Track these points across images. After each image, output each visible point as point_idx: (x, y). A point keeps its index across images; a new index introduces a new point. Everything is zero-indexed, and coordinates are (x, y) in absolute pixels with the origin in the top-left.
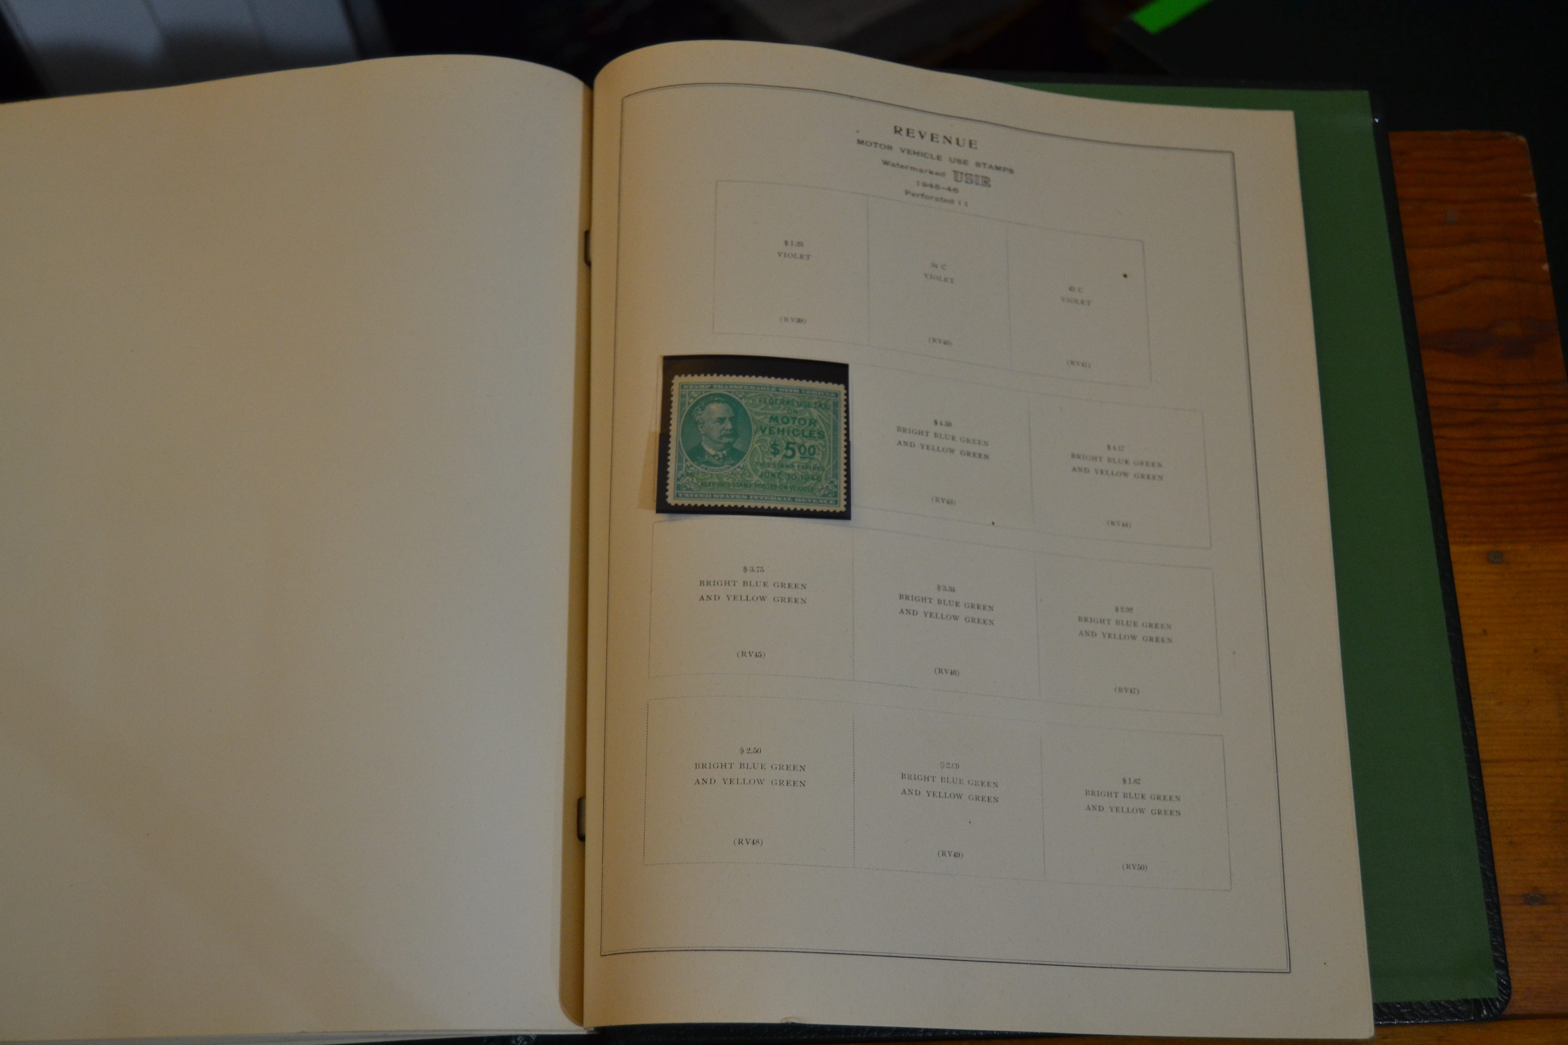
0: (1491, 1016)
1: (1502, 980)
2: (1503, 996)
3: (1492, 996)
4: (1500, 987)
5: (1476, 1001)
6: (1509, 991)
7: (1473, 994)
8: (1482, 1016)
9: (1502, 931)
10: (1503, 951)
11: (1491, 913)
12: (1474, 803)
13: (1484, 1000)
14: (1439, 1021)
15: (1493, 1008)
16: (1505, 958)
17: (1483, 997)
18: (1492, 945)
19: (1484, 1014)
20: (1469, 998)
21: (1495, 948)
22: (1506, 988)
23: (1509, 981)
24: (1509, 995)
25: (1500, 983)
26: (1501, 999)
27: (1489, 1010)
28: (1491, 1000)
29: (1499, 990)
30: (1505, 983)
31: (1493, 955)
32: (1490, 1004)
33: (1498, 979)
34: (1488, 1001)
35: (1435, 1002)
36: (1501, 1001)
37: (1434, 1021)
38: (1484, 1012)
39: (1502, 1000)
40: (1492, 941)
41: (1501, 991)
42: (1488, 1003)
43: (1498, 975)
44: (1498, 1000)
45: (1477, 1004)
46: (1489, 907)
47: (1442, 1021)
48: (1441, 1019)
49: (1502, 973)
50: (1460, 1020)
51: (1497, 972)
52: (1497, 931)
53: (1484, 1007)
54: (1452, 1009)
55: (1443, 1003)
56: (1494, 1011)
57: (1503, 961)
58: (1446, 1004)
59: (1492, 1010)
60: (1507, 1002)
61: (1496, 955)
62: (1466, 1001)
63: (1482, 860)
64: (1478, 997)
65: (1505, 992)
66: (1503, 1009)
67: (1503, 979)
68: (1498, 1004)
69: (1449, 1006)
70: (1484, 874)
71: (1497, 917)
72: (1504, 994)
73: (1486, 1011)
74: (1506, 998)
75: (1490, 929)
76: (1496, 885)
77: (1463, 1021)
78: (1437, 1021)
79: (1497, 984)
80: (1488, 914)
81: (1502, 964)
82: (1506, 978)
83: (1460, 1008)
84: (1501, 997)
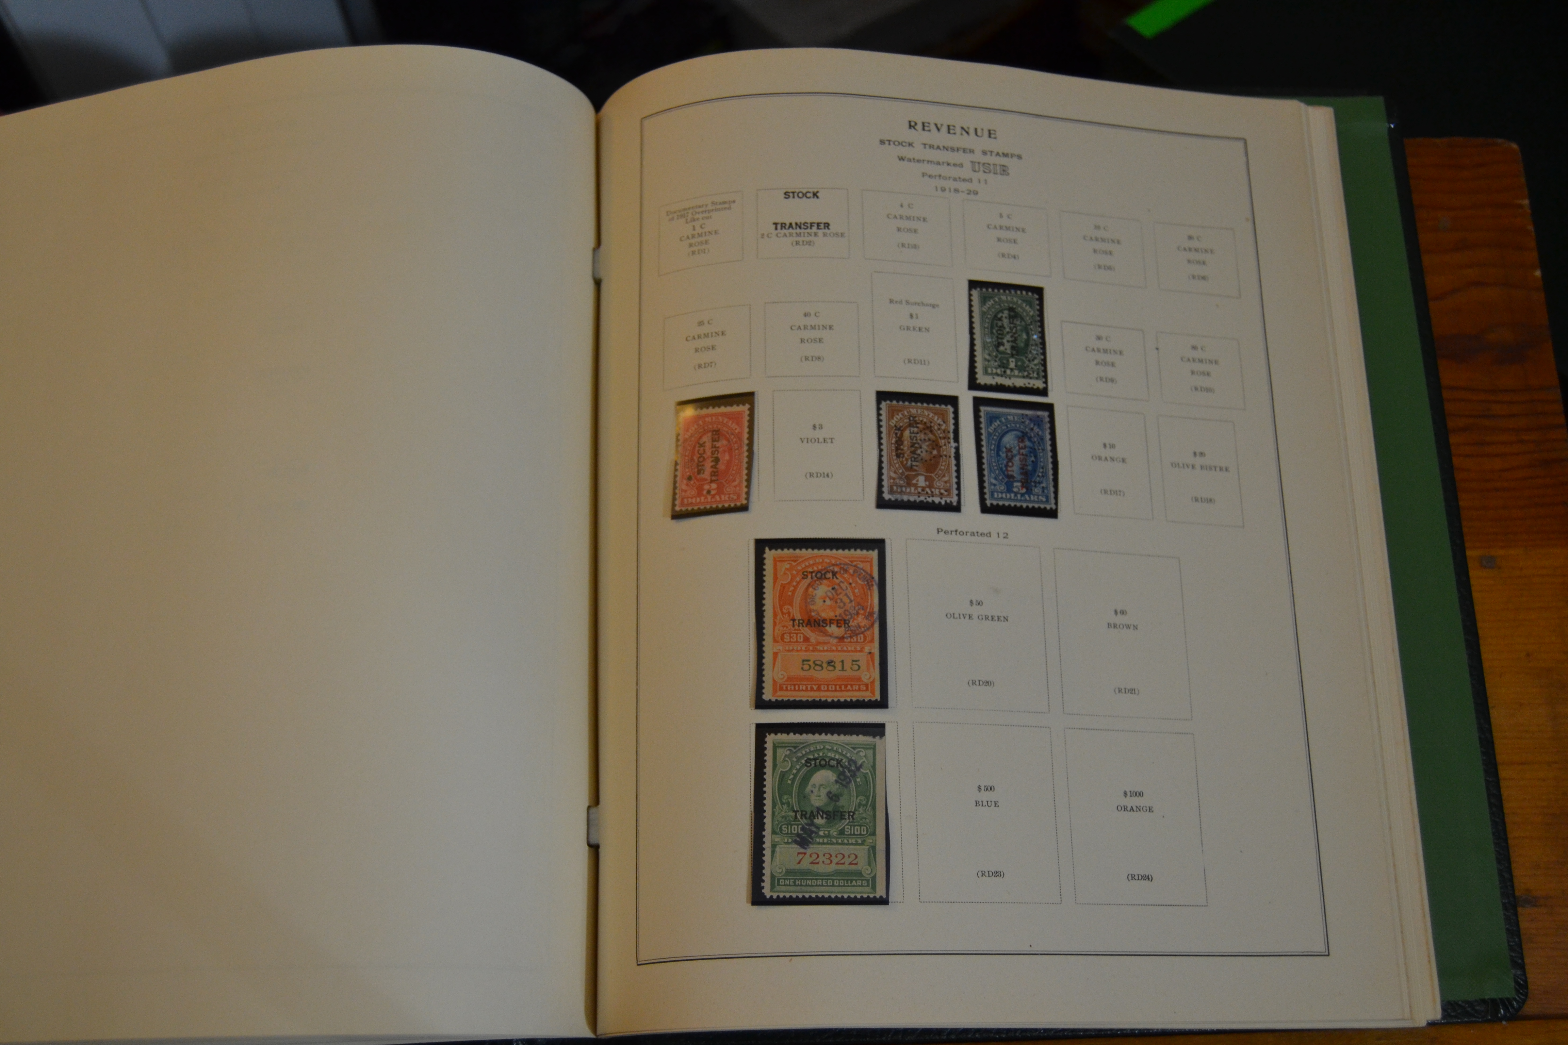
0: (1508, 1015)
1: (1519, 980)
2: (1520, 995)
3: (1509, 996)
4: (1517, 987)
5: (1493, 1001)
6: (1526, 991)
7: (1490, 993)
8: (1499, 1015)
9: (1519, 931)
10: (1520, 951)
11: (1507, 913)
12: (1491, 805)
13: (1501, 999)
14: (1456, 1020)
15: (1510, 1008)
16: (1522, 958)
17: (1500, 997)
18: (1509, 945)
19: (1501, 1014)
20: (1486, 997)
21: (1511, 949)
22: (1522, 986)
23: (1526, 981)
24: (1526, 995)
25: (1517, 983)
27: (1506, 1009)
28: (1508, 999)
29: (1516, 989)
30: (1522, 982)
31: (1510, 955)
32: (1507, 1004)
33: (1514, 978)
34: (1506, 1001)
35: (1452, 1002)
36: (1518, 1000)
37: (1451, 1021)
38: (1501, 1012)
39: (1520, 1000)
40: (1509, 942)
41: (1517, 991)
42: (1505, 1003)
43: (1515, 975)
44: (1515, 999)
45: (1494, 1004)
46: (1505, 908)
47: (1459, 1021)
48: (1458, 1019)
49: (1519, 972)
50: (1477, 1020)
51: (1513, 971)
52: (1514, 931)
53: (1501, 1007)
54: (1469, 1009)
55: (1460, 1003)
56: (1511, 1010)
57: (1520, 961)
58: (1463, 1004)
59: (1509, 1010)
60: (1524, 1001)
61: (1514, 955)
62: (1483, 1001)
63: (1499, 861)
64: (1493, 995)
65: (1521, 991)
66: (1520, 1008)
67: (1521, 979)
68: (1515, 1003)
69: (1467, 1005)
70: (1501, 875)
71: (1514, 918)
72: (1521, 994)
73: (1503, 1010)
74: (1522, 997)
75: (1507, 929)
77: (1480, 1020)
78: (1454, 1021)
79: (1513, 984)
80: (1505, 915)
81: (1518, 963)
82: (1523, 978)
83: (1477, 1008)
84: (1519, 997)
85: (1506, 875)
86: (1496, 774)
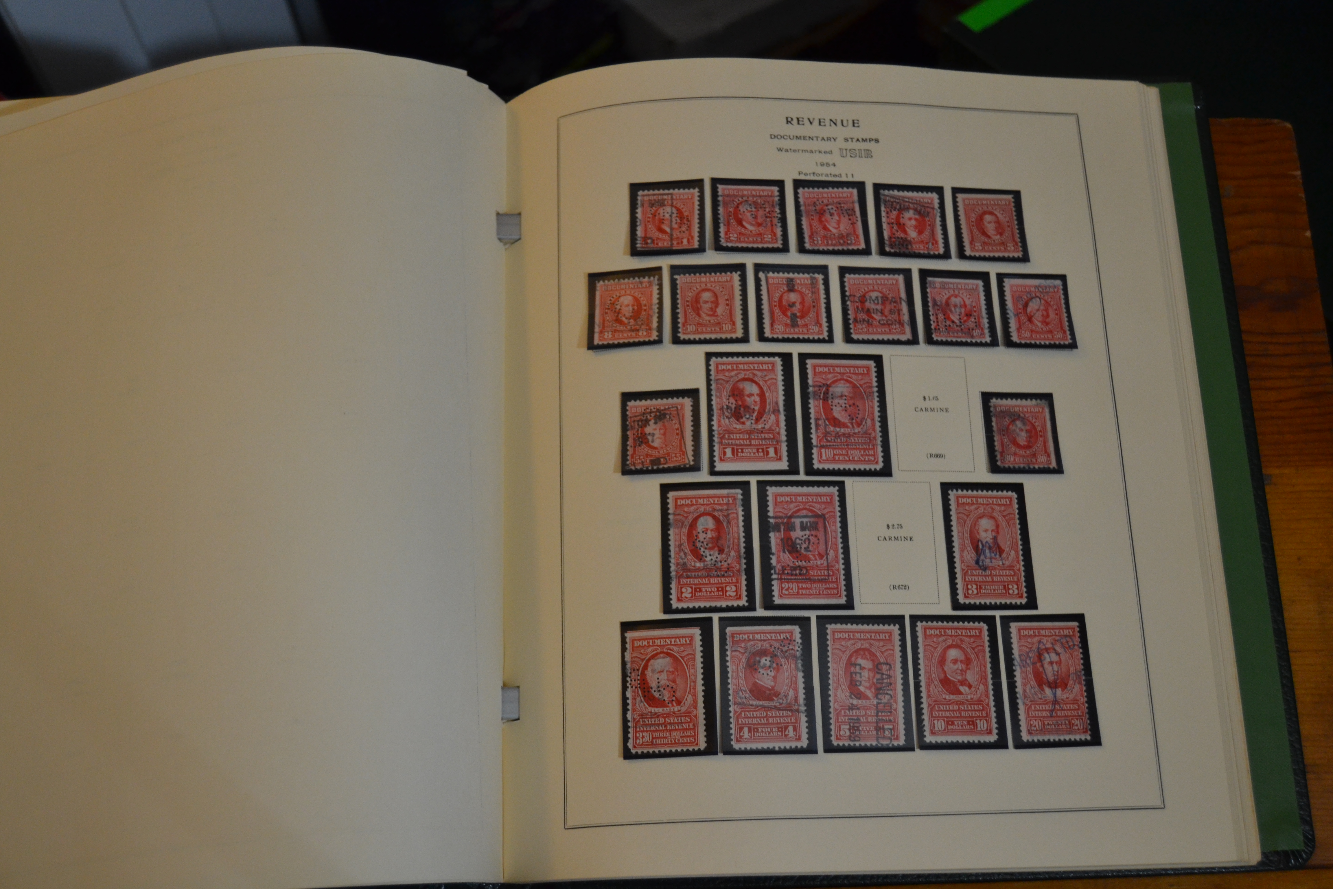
0: (1299, 865)
1: (1308, 834)
3: (1298, 848)
4: (1305, 840)
5: (1286, 853)
6: (1313, 843)
7: (1283, 846)
8: (1290, 865)
9: (1307, 793)
10: (1308, 810)
11: (1298, 778)
12: (1283, 685)
13: (1293, 852)
15: (1299, 859)
16: (1310, 816)
17: (1292, 849)
18: (1299, 805)
20: (1280, 849)
21: (1301, 808)
22: (1310, 840)
23: (1313, 836)
24: (1314, 847)
25: (1305, 837)
26: (1306, 850)
27: (1296, 860)
28: (1298, 851)
29: (1305, 843)
30: (1310, 836)
31: (1300, 814)
33: (1303, 833)
34: (1296, 852)
36: (1306, 852)
38: (1291, 862)
39: (1308, 852)
42: (1296, 854)
43: (1304, 830)
44: (1304, 851)
45: (1288, 855)
46: (1296, 774)
49: (1307, 828)
50: (1272, 868)
51: (1302, 827)
52: (1303, 794)
53: (1292, 858)
56: (1300, 861)
57: (1308, 818)
60: (1311, 853)
61: (1303, 814)
62: (1277, 853)
63: (1290, 734)
64: (1286, 848)
65: (1309, 844)
66: (1308, 859)
68: (1304, 855)
70: (1292, 745)
71: (1303, 781)
72: (1309, 846)
73: (1294, 860)
74: (1310, 849)
75: (1297, 792)
76: (1302, 754)
77: (1274, 869)
79: (1302, 838)
80: (1295, 779)
81: (1307, 820)
82: (1311, 833)
83: (1271, 858)
84: (1307, 848)
85: (1297, 746)
86: (1288, 660)
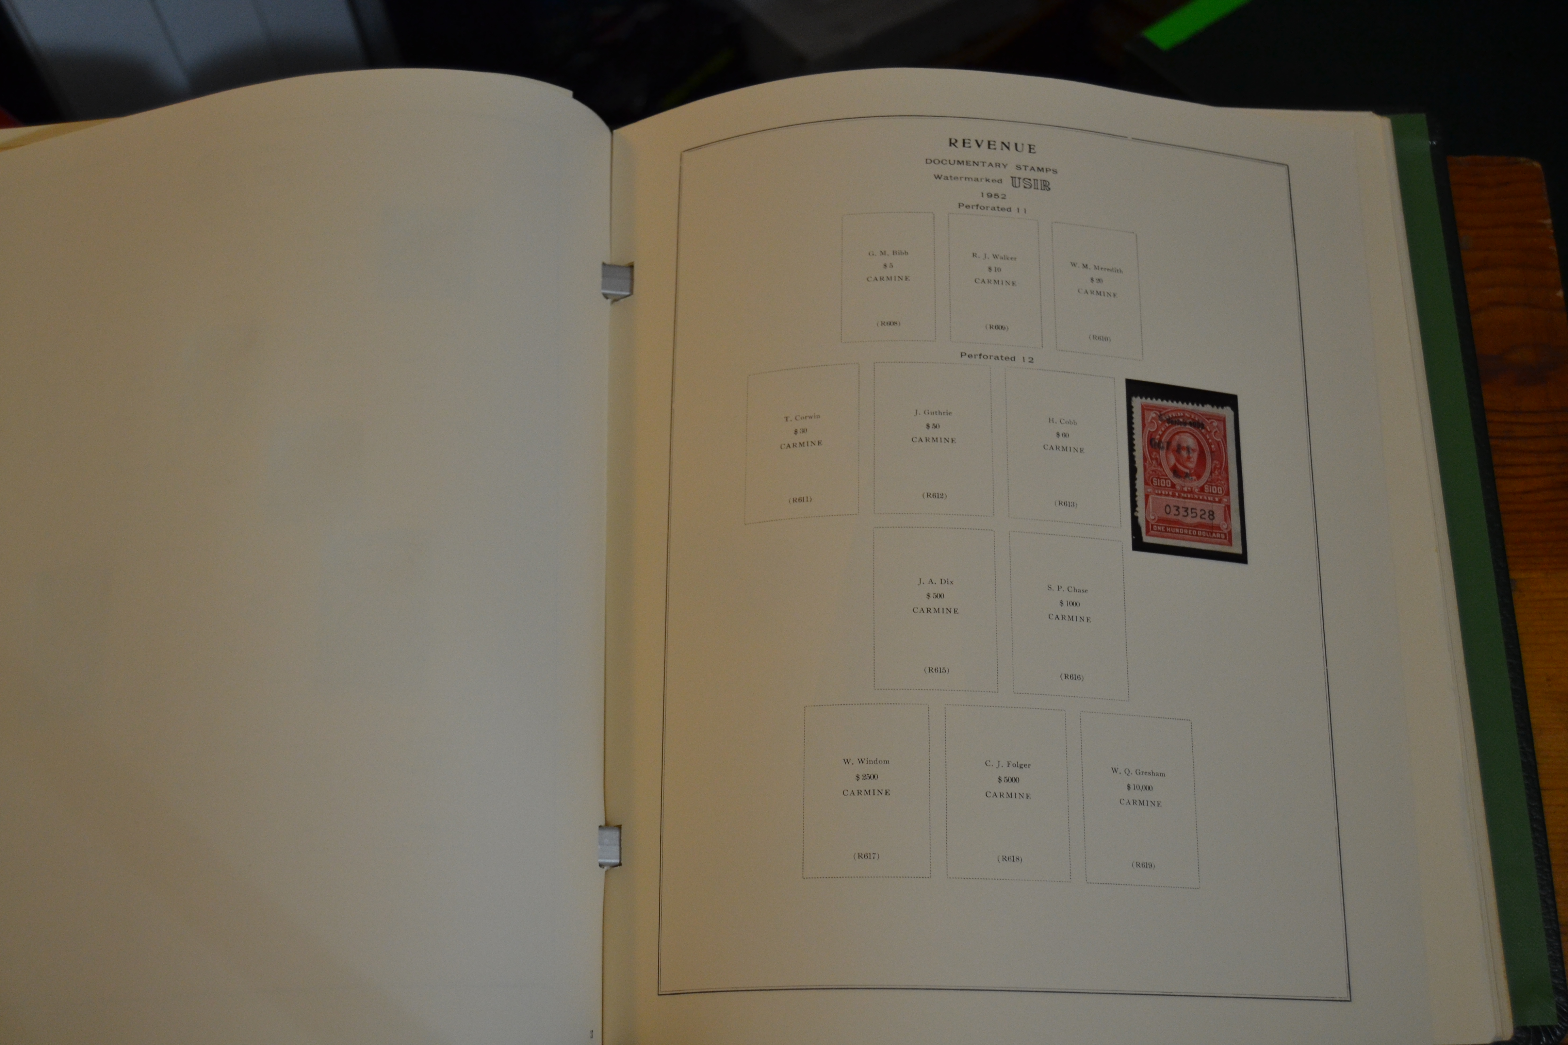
0: (1551, 1043)
1: (1561, 1007)
3: (1551, 1024)
4: (1560, 1015)
5: (1535, 1028)
7: (1533, 1021)
8: (1541, 1043)
9: (1561, 958)
10: (1563, 978)
11: (1550, 938)
12: (1534, 830)
13: (1543, 1027)
15: (1552, 1036)
16: (1565, 985)
17: (1542, 1024)
18: (1552, 971)
19: (1543, 1042)
20: (1528, 1025)
21: (1554, 975)
22: (1565, 1014)
25: (1560, 1010)
26: (1560, 1026)
27: (1548, 1037)
28: (1550, 1027)
29: (1559, 1017)
30: (1565, 1010)
31: (1553, 981)
32: (1549, 1031)
33: (1558, 1005)
34: (1548, 1029)
36: (1560, 1028)
38: (1543, 1039)
39: (1563, 1028)
40: (1551, 967)
43: (1557, 1002)
44: (1557, 1027)
45: (1536, 1032)
46: (1549, 934)
49: (1562, 999)
51: (1556, 998)
52: (1557, 958)
53: (1543, 1035)
56: (1553, 1038)
57: (1563, 988)
61: (1556, 982)
62: (1525, 1029)
63: (1542, 887)
64: (1536, 1023)
65: (1564, 1019)
66: (1563, 1036)
67: (1563, 1006)
68: (1557, 1031)
70: (1544, 900)
71: (1557, 943)
72: (1563, 1021)
73: (1545, 1038)
74: (1564, 1024)
75: (1551, 957)
76: (1555, 911)
79: (1555, 1011)
80: (1548, 941)
81: (1562, 990)
83: (1524, 1034)
84: (1560, 1024)
85: (1550, 902)
86: (1539, 800)
